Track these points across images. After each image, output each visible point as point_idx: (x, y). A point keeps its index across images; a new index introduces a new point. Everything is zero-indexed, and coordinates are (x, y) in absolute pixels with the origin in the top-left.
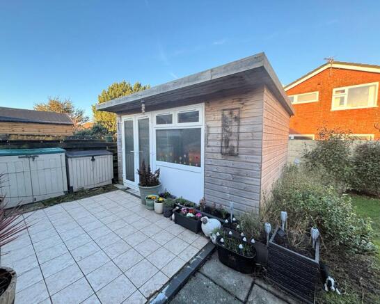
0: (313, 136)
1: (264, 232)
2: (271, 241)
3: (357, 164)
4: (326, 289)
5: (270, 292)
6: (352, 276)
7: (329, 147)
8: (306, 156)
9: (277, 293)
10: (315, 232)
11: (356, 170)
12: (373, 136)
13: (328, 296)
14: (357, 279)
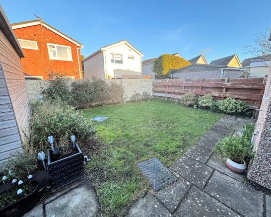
0: (41, 77)
1: (40, 162)
2: (49, 163)
3: (73, 93)
4: (85, 163)
5: (59, 196)
6: (91, 149)
7: (57, 84)
8: (43, 93)
9: (64, 192)
10: (73, 138)
11: (74, 97)
12: (74, 77)
13: (87, 166)
14: (93, 148)
